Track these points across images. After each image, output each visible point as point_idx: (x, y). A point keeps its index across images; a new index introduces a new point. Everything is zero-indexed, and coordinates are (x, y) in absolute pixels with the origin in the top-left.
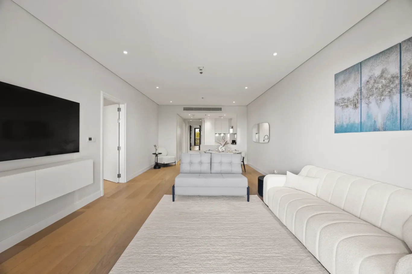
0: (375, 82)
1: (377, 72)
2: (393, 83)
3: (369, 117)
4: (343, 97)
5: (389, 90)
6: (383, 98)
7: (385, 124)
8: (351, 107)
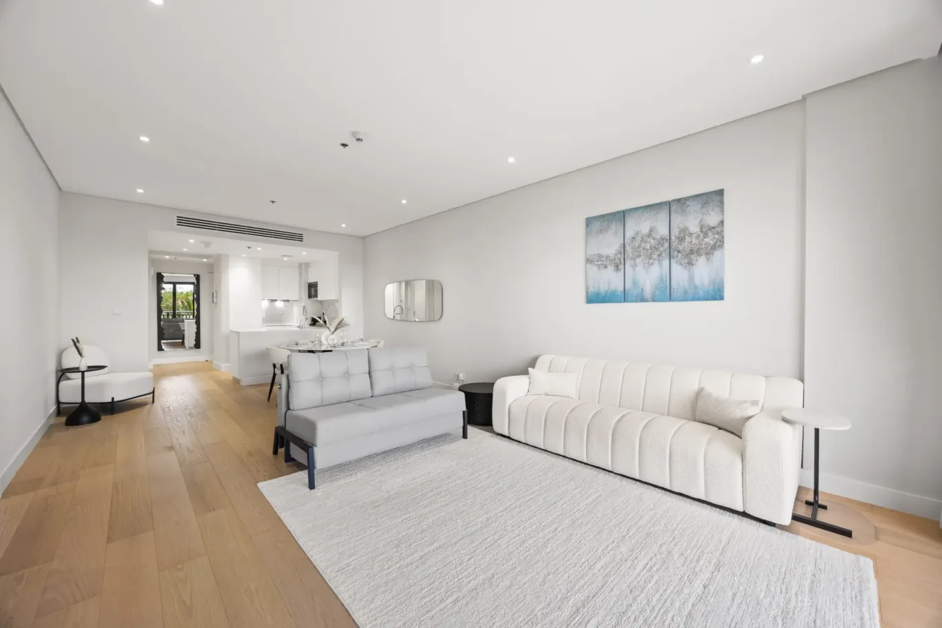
0: (642, 240)
1: (645, 228)
2: (662, 246)
3: (635, 283)
4: (600, 253)
5: (658, 253)
6: (651, 261)
7: (654, 293)
8: (611, 269)
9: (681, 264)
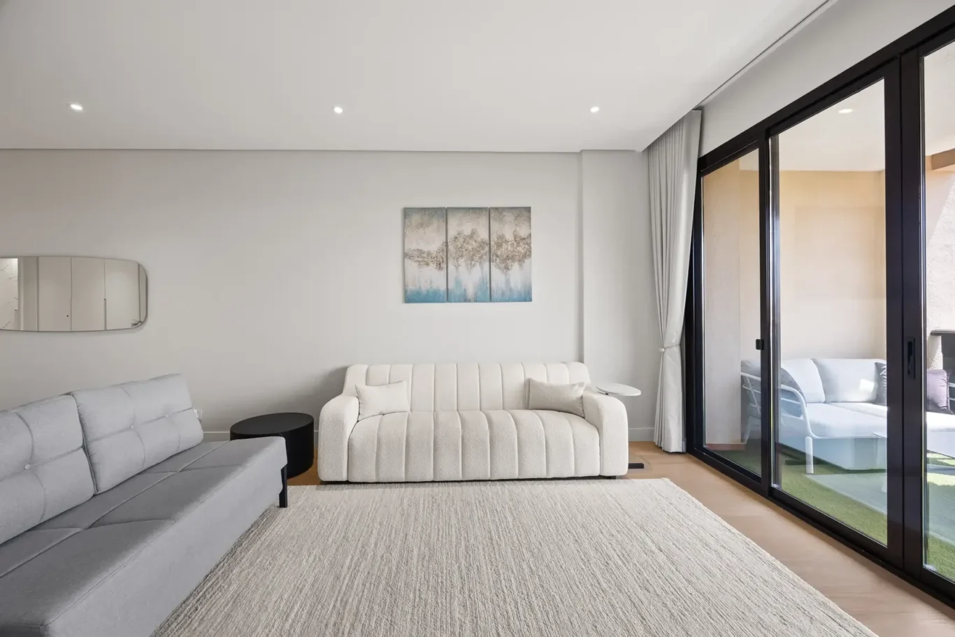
0: (465, 241)
1: (467, 229)
2: (483, 249)
3: (458, 283)
4: (420, 249)
5: (480, 255)
6: (473, 263)
7: (476, 294)
8: (433, 266)
9: (500, 268)
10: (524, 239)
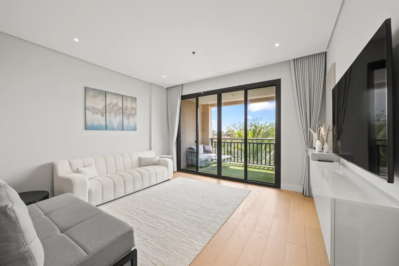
0: (113, 106)
1: (114, 102)
2: (120, 110)
3: (111, 123)
4: (93, 106)
5: (119, 113)
6: (116, 115)
7: (117, 127)
8: (99, 115)
9: (126, 118)
10: (134, 109)
